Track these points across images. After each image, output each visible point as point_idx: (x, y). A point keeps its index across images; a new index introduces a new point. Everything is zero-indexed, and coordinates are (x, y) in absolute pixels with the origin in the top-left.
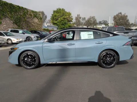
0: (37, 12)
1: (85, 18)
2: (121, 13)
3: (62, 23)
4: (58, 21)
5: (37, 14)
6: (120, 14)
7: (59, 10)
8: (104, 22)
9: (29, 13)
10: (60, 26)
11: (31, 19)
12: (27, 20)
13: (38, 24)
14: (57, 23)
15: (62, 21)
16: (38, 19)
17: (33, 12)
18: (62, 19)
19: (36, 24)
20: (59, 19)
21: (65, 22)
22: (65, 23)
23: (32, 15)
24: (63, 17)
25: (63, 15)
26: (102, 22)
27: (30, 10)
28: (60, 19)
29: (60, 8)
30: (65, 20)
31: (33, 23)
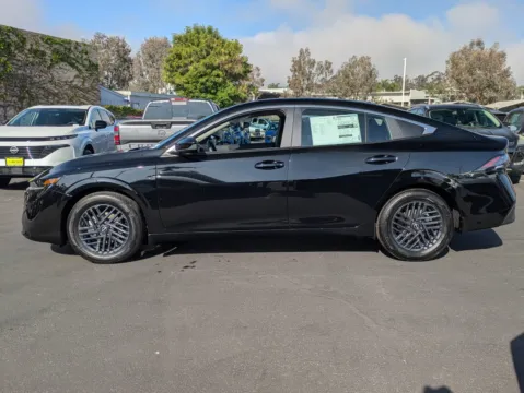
0: (69, 42)
1: (330, 64)
2: (479, 43)
3: (202, 84)
4: (187, 75)
5: (70, 50)
6: (476, 48)
7: (193, 32)
8: (439, 78)
9: (28, 47)
10: (196, 94)
11: (42, 67)
12: (19, 72)
13: (76, 87)
14: (186, 86)
15: (202, 76)
16: (79, 70)
17: (49, 40)
18: (202, 69)
19: (66, 87)
20: (191, 67)
21: (212, 78)
22: (215, 83)
23: (43, 54)
24: (207, 60)
25: (208, 54)
26: (430, 80)
27: (35, 35)
28: (196, 69)
29: (200, 25)
30: (215, 72)
31: (49, 86)
